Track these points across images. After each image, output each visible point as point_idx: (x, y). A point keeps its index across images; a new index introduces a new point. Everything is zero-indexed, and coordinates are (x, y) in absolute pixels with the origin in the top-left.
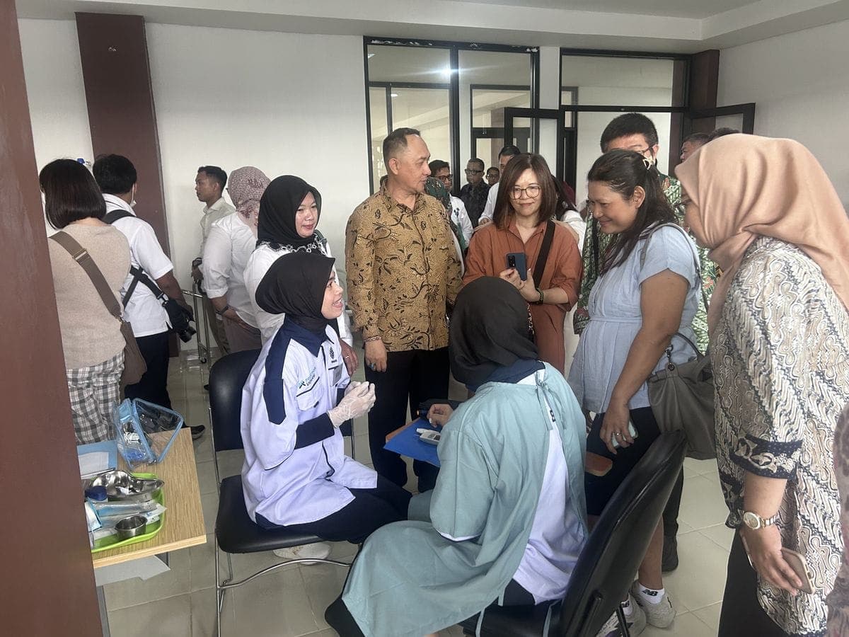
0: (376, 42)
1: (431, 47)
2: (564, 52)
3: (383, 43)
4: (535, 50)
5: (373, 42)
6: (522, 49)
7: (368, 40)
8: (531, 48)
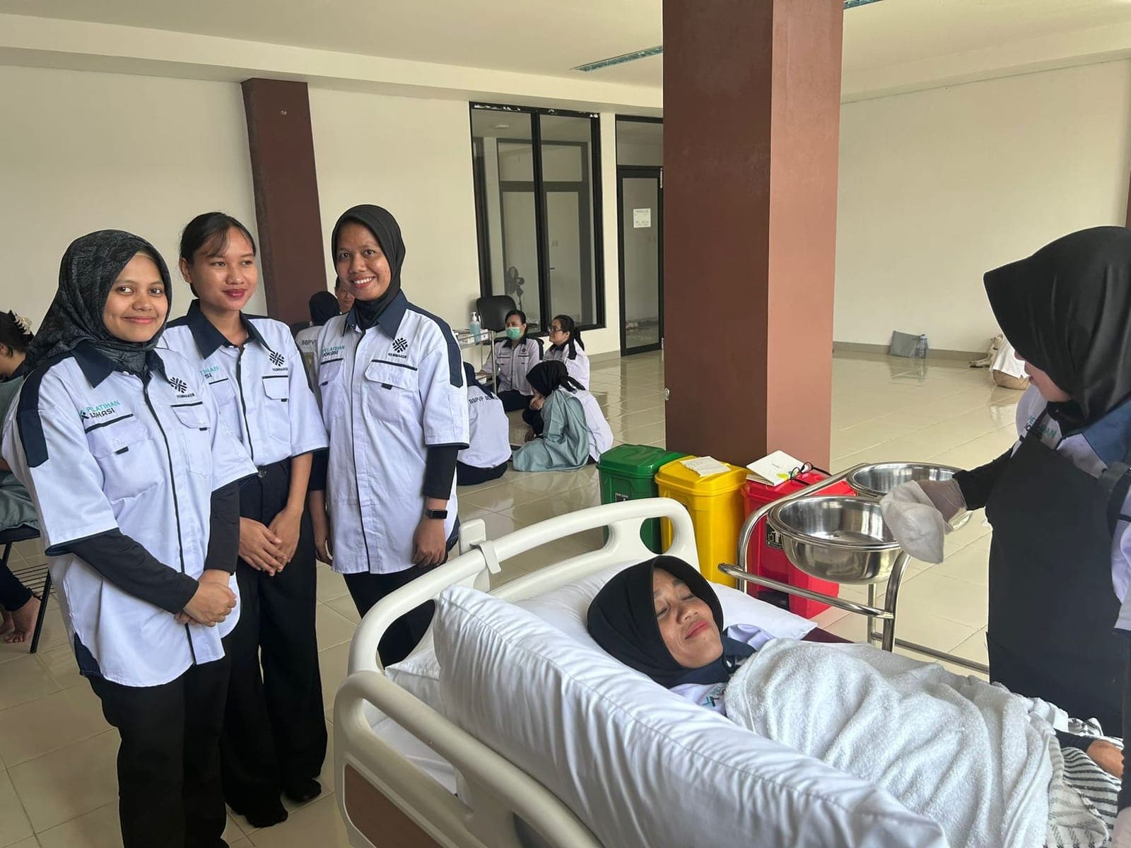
0: (478, 107)
1: (519, 112)
2: (618, 118)
3: (482, 107)
4: (596, 116)
5: (475, 107)
6: (586, 115)
7: (472, 104)
8: (593, 114)
